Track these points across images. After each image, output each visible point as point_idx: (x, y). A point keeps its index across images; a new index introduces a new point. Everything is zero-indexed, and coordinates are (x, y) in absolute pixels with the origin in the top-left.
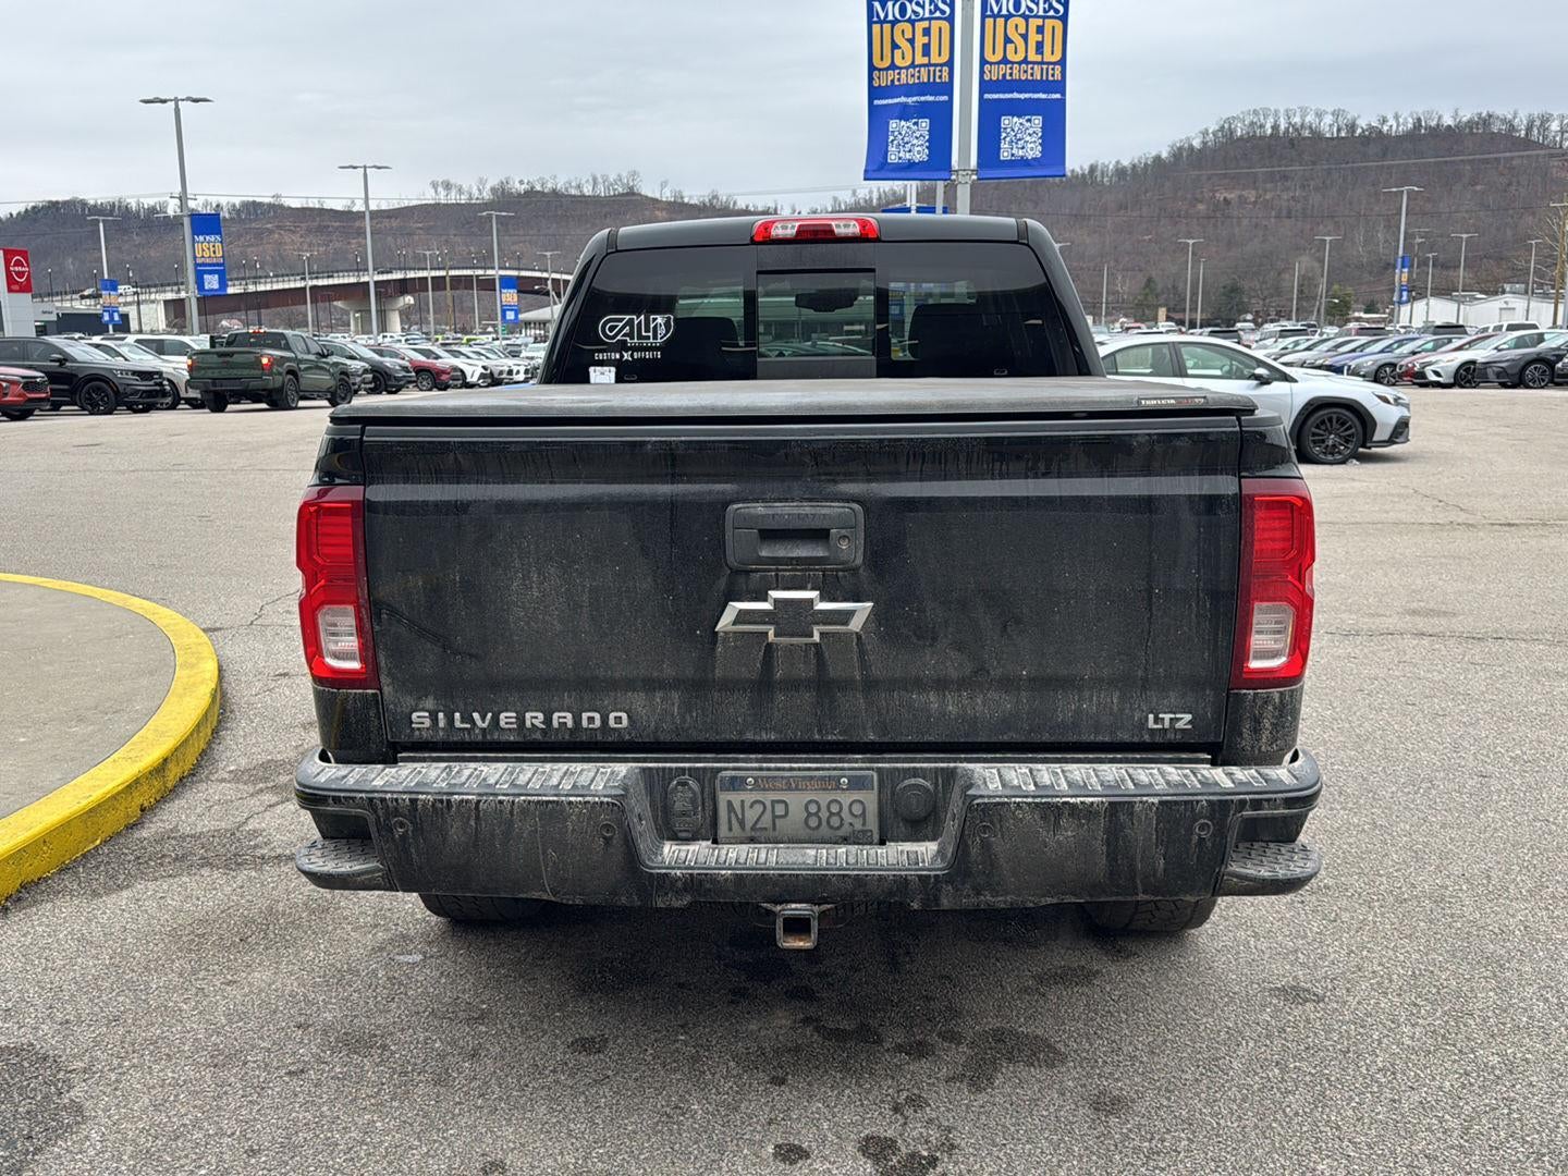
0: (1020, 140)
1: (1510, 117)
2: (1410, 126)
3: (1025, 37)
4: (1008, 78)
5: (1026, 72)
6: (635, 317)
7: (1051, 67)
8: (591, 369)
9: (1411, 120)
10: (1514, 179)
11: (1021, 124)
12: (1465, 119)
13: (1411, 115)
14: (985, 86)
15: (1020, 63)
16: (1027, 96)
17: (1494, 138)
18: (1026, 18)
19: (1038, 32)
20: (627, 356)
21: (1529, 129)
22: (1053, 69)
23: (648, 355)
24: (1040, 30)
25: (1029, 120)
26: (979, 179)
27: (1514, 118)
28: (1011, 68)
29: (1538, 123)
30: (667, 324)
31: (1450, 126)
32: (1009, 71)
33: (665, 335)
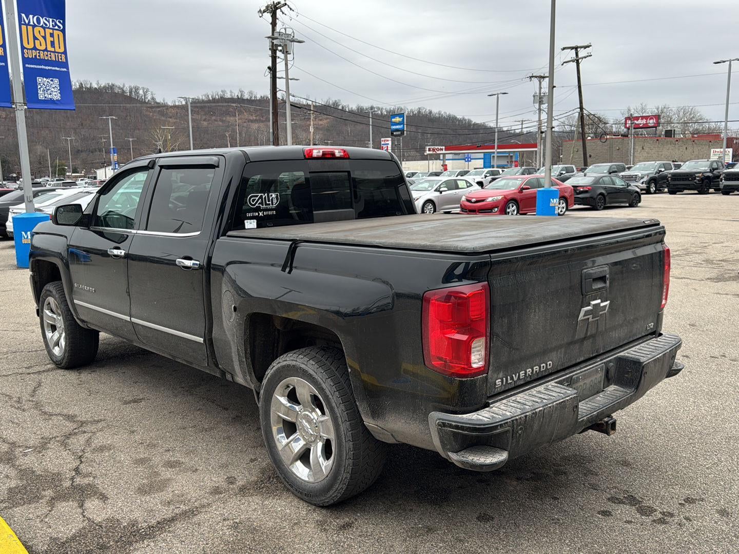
0: (48, 90)
1: (121, 86)
2: (78, 86)
3: (44, 38)
4: (38, 57)
5: (47, 55)
6: (263, 194)
7: (59, 55)
8: (246, 221)
9: (77, 84)
10: (128, 114)
11: (48, 82)
12: (102, 86)
13: (77, 81)
14: (26, 60)
15: (43, 51)
16: (49, 68)
17: (116, 95)
18: (44, 28)
19: (51, 36)
20: (261, 214)
21: (131, 92)
22: (61, 56)
23: (270, 213)
24: (52, 35)
25: (52, 80)
26: (28, 108)
27: (124, 87)
28: (39, 53)
29: (134, 90)
30: (277, 197)
31: (96, 88)
32: (38, 54)
33: (276, 203)
